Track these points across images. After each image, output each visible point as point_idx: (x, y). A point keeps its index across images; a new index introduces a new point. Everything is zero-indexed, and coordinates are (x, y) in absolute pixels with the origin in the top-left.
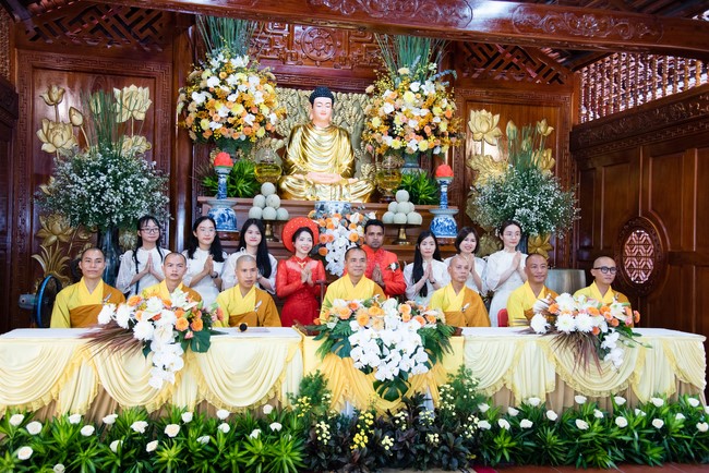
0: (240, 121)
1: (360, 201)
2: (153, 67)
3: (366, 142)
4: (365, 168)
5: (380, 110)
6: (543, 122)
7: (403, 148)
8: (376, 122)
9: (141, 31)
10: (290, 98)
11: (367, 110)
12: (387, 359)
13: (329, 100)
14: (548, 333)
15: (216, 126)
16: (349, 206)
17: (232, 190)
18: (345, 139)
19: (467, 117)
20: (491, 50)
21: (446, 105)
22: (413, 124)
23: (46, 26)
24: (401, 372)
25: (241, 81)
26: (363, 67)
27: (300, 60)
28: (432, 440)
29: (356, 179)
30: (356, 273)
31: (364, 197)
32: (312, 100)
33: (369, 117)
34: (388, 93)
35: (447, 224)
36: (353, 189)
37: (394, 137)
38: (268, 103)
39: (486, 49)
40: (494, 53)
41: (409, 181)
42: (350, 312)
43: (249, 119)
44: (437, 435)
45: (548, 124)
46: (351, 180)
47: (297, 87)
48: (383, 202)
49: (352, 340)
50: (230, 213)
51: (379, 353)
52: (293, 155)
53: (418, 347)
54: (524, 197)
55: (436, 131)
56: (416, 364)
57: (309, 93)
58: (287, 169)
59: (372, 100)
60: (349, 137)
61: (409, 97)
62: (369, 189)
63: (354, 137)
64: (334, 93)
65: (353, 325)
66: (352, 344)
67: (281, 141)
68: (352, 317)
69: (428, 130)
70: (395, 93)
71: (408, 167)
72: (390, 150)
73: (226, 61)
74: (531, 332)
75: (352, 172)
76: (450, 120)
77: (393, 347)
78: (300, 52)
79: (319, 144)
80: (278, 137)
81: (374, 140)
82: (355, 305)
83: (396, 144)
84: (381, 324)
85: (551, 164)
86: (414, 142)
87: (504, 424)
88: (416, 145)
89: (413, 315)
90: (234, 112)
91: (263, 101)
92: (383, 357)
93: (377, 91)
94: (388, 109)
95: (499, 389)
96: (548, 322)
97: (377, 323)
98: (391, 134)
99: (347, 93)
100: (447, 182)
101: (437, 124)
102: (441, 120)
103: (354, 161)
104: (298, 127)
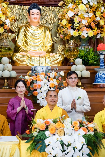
1: (56, 66)
3: (60, 33)
4: (60, 47)
5: (66, 15)
7: (79, 36)
8: (64, 22)
10: (17, 11)
11: (59, 15)
12: (66, 152)
13: (38, 11)
16: (50, 68)
18: (48, 32)
21: (104, 11)
22: (85, 22)
29: (54, 54)
30: (52, 103)
31: (58, 63)
32: (29, 11)
33: (61, 19)
34: (71, 6)
36: (52, 59)
37: (74, 29)
38: (4, 14)
41: (83, 54)
42: (45, 126)
46: (51, 54)
47: (21, 4)
48: (69, 65)
49: (47, 142)
51: (61, 149)
52: (20, 42)
53: (84, 145)
55: (98, 25)
56: (83, 155)
57: (27, 7)
58: (17, 50)
59: (62, 10)
60: (50, 31)
61: (82, 7)
62: (61, 59)
63: (53, 31)
64: (41, 7)
65: (47, 133)
66: (47, 144)
67: (13, 35)
68: (47, 129)
69: (93, 25)
70: (75, 5)
71: (83, 46)
72: (72, 37)
75: (53, 50)
77: (69, 145)
79: (33, 35)
80: (12, 32)
81: (63, 32)
82: (48, 122)
83: (75, 33)
84: (62, 132)
86: (85, 32)
88: (86, 33)
89: (80, 127)
92: (64, 151)
93: (65, 5)
97: (60, 132)
98: (73, 28)
99: (49, 6)
100: (104, 53)
101: (98, 21)
102: (100, 19)
103: (53, 44)
104: (22, 26)
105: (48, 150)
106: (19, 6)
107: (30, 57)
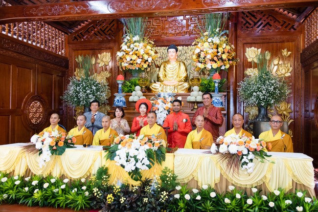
0: (135, 62)
1: (182, 92)
2: (111, 45)
6: (285, 50)
7: (205, 68)
8: (195, 57)
9: (107, 32)
10: (164, 51)
13: (174, 50)
14: (216, 153)
15: (126, 65)
17: (130, 90)
19: (244, 51)
21: (226, 47)
22: (209, 57)
23: (78, 35)
24: (136, 168)
25: (136, 46)
26: (194, 34)
27: (167, 35)
28: (144, 201)
31: (184, 90)
35: (217, 101)
36: (179, 87)
37: (201, 63)
38: (148, 54)
40: (257, 20)
41: (206, 82)
42: (120, 140)
43: (139, 61)
44: (147, 199)
45: (288, 51)
49: (117, 152)
50: (121, 99)
55: (223, 60)
60: (185, 65)
61: (206, 44)
62: (186, 86)
65: (120, 146)
69: (215, 59)
73: (129, 39)
74: (210, 152)
75: (186, 79)
78: (168, 32)
82: (123, 137)
83: (201, 66)
85: (290, 71)
87: (187, 197)
88: (209, 66)
90: (133, 59)
91: (144, 53)
94: (198, 51)
95: (190, 179)
96: (217, 148)
97: (129, 145)
98: (199, 62)
99: (188, 46)
100: (217, 81)
101: (221, 56)
102: (222, 54)
103: (187, 75)
105: (116, 158)
106: (165, 48)
107: (162, 85)
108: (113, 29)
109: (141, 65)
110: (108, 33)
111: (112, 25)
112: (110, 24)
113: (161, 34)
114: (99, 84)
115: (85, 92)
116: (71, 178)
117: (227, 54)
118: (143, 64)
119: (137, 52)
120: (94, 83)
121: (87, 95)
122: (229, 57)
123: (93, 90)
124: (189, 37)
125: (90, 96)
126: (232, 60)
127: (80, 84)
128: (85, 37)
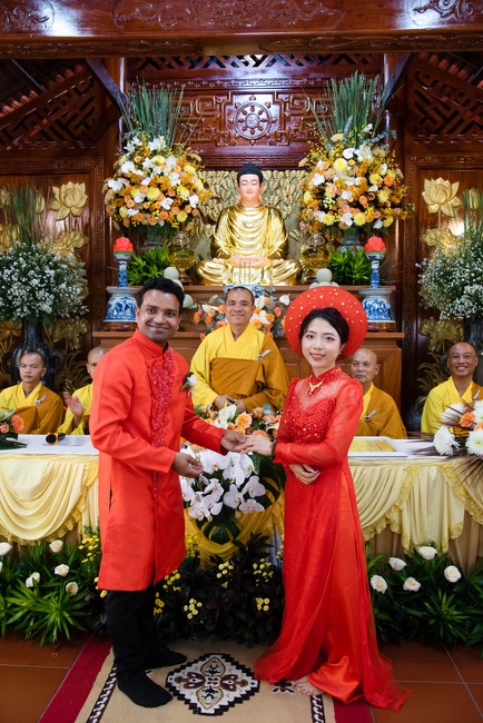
0: (156, 206)
1: (282, 284)
5: (311, 183)
7: (336, 224)
8: (308, 197)
10: (223, 181)
14: (455, 455)
15: (133, 213)
17: (146, 278)
18: (276, 219)
20: (449, 109)
21: (387, 172)
22: (346, 196)
25: (157, 164)
26: (300, 141)
27: (233, 140)
29: (282, 260)
31: (288, 278)
35: (377, 306)
36: (275, 272)
37: (326, 211)
38: (188, 185)
39: (441, 109)
40: (451, 112)
41: (340, 260)
43: (166, 203)
44: (267, 601)
47: (230, 169)
50: (128, 302)
53: (253, 474)
54: (475, 272)
55: (375, 203)
60: (280, 216)
61: (340, 165)
62: (293, 270)
69: (363, 201)
70: (327, 163)
71: (347, 245)
73: (141, 144)
74: (433, 452)
75: (285, 252)
76: (391, 188)
78: (233, 132)
80: (211, 222)
81: (306, 217)
83: (326, 219)
86: (348, 215)
87: (379, 584)
88: (348, 218)
90: (151, 197)
91: (179, 183)
93: (310, 163)
94: (318, 180)
95: (379, 531)
96: (456, 439)
98: (322, 209)
99: (284, 171)
100: (378, 257)
101: (376, 193)
102: (379, 189)
103: (287, 242)
104: (226, 209)
106: (227, 173)
107: (230, 267)
108: (90, 123)
109: (172, 215)
110: (77, 133)
111: (87, 110)
112: (81, 109)
113: (215, 138)
114: (62, 262)
115: (26, 284)
116: (14, 537)
117: (389, 191)
118: (175, 211)
119: (161, 180)
120: (50, 261)
121: (33, 291)
122: (394, 198)
123: (48, 278)
124: (287, 149)
125: (41, 294)
126: (400, 206)
127: (12, 262)
128: (15, 142)
